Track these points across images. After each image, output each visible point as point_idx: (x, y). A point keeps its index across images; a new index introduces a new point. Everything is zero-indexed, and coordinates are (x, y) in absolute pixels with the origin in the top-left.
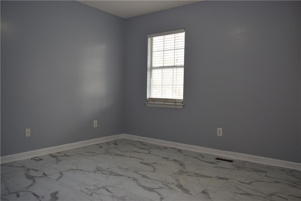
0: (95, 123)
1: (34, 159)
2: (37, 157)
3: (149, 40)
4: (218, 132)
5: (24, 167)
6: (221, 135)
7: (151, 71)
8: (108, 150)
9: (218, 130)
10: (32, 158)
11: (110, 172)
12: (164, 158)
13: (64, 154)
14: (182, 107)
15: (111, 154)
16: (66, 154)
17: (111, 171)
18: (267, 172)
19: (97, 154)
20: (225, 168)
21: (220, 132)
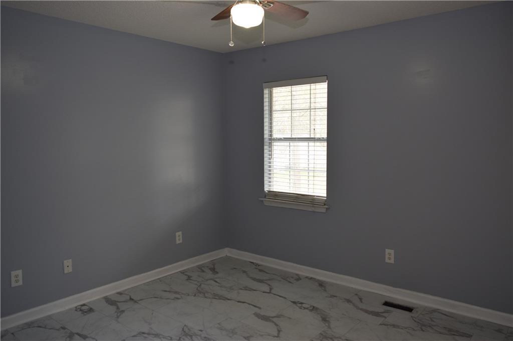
0: (179, 238)
1: (81, 310)
2: (84, 305)
3: (266, 91)
4: (387, 256)
5: (64, 328)
6: (392, 261)
7: (270, 146)
8: (200, 285)
9: (387, 253)
10: (76, 307)
11: (205, 337)
12: (294, 302)
13: (129, 298)
14: (324, 210)
15: (206, 295)
16: (132, 297)
17: (207, 336)
18: (472, 336)
19: (182, 296)
20: (398, 327)
21: (390, 255)
